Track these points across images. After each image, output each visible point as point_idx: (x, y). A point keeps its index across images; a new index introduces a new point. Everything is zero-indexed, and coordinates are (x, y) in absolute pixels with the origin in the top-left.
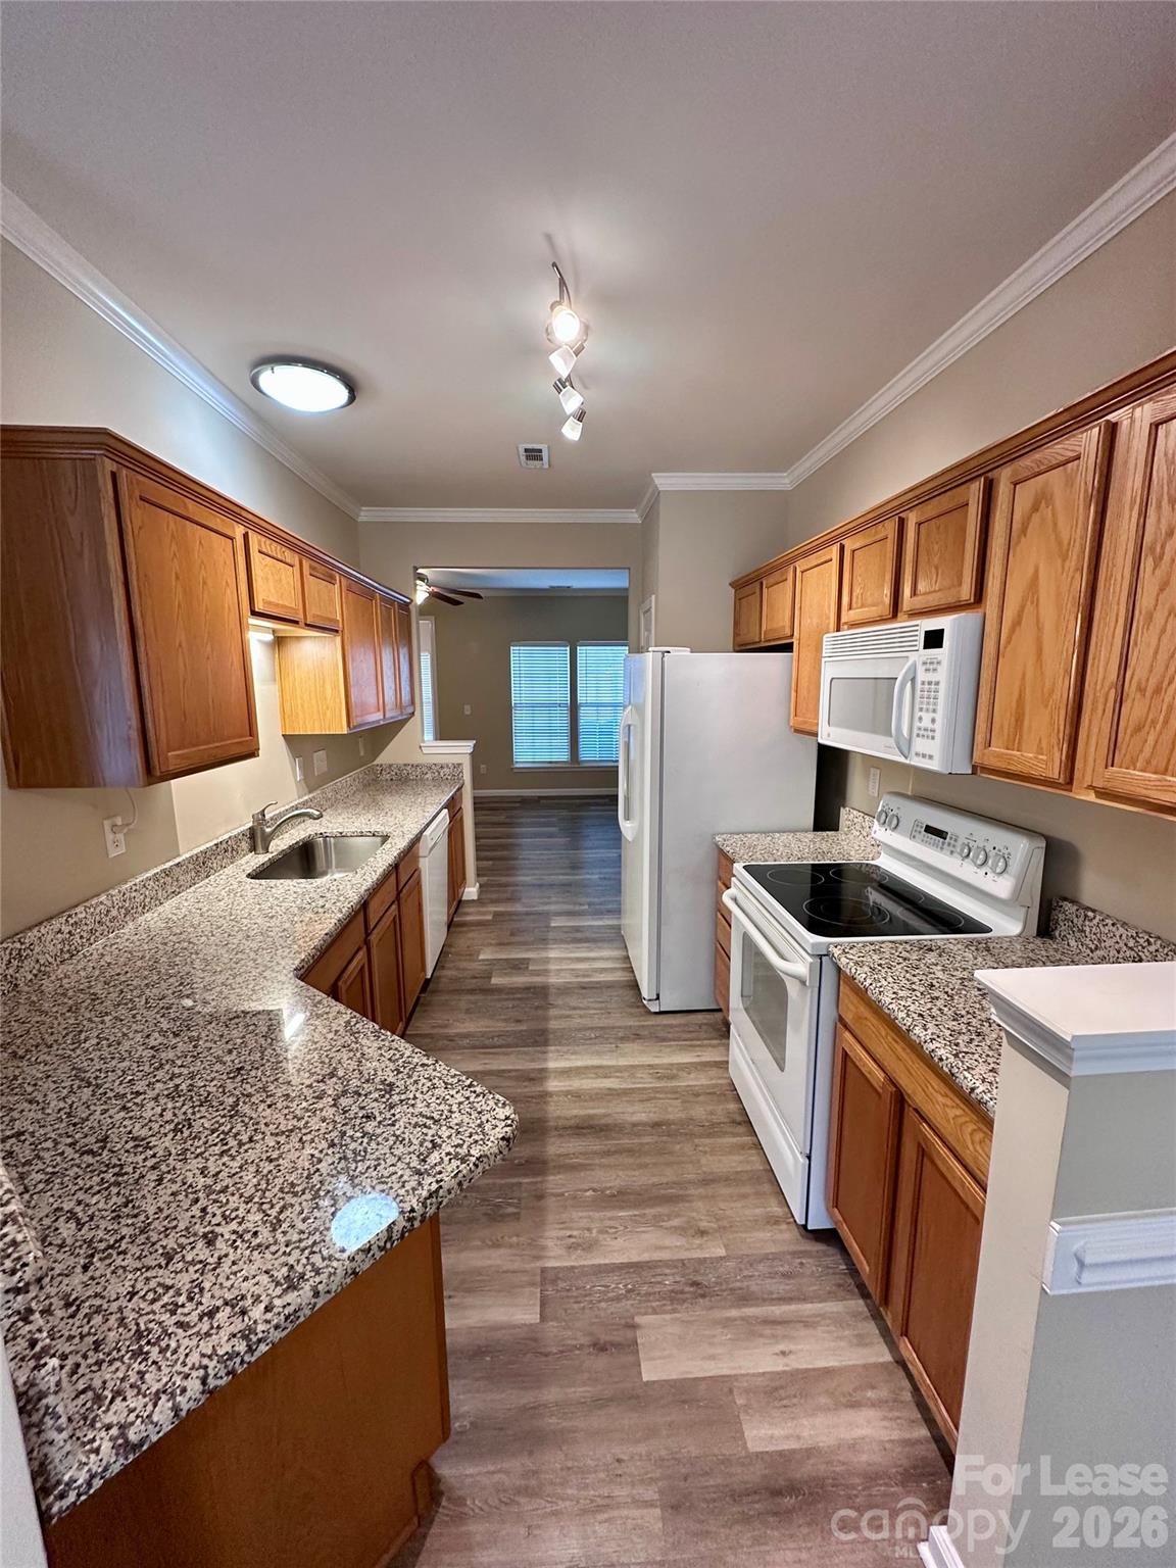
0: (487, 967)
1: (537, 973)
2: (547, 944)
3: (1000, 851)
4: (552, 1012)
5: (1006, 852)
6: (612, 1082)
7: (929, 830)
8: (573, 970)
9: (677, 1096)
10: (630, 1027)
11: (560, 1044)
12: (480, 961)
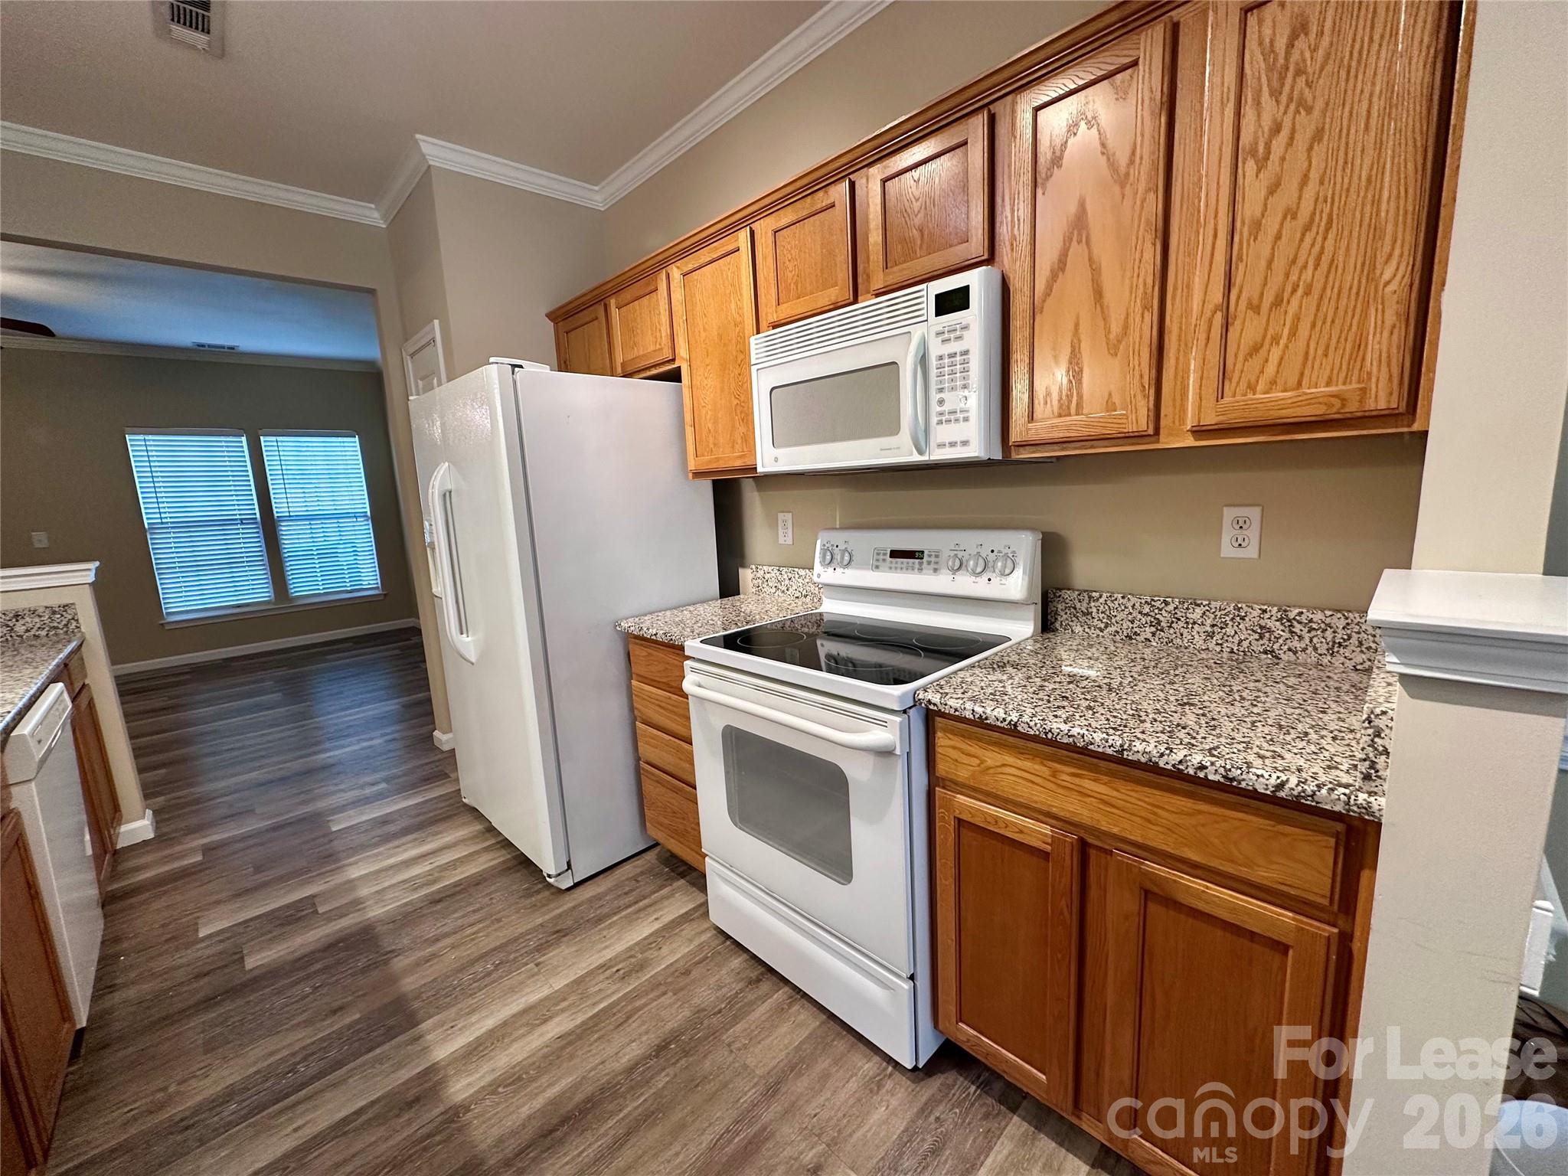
0: (227, 944)
1: (340, 913)
2: (338, 860)
3: (999, 552)
4: (399, 963)
5: (1009, 551)
6: (558, 1024)
7: (895, 554)
8: (404, 881)
9: (663, 988)
10: (541, 925)
11: (440, 1009)
12: (203, 940)
